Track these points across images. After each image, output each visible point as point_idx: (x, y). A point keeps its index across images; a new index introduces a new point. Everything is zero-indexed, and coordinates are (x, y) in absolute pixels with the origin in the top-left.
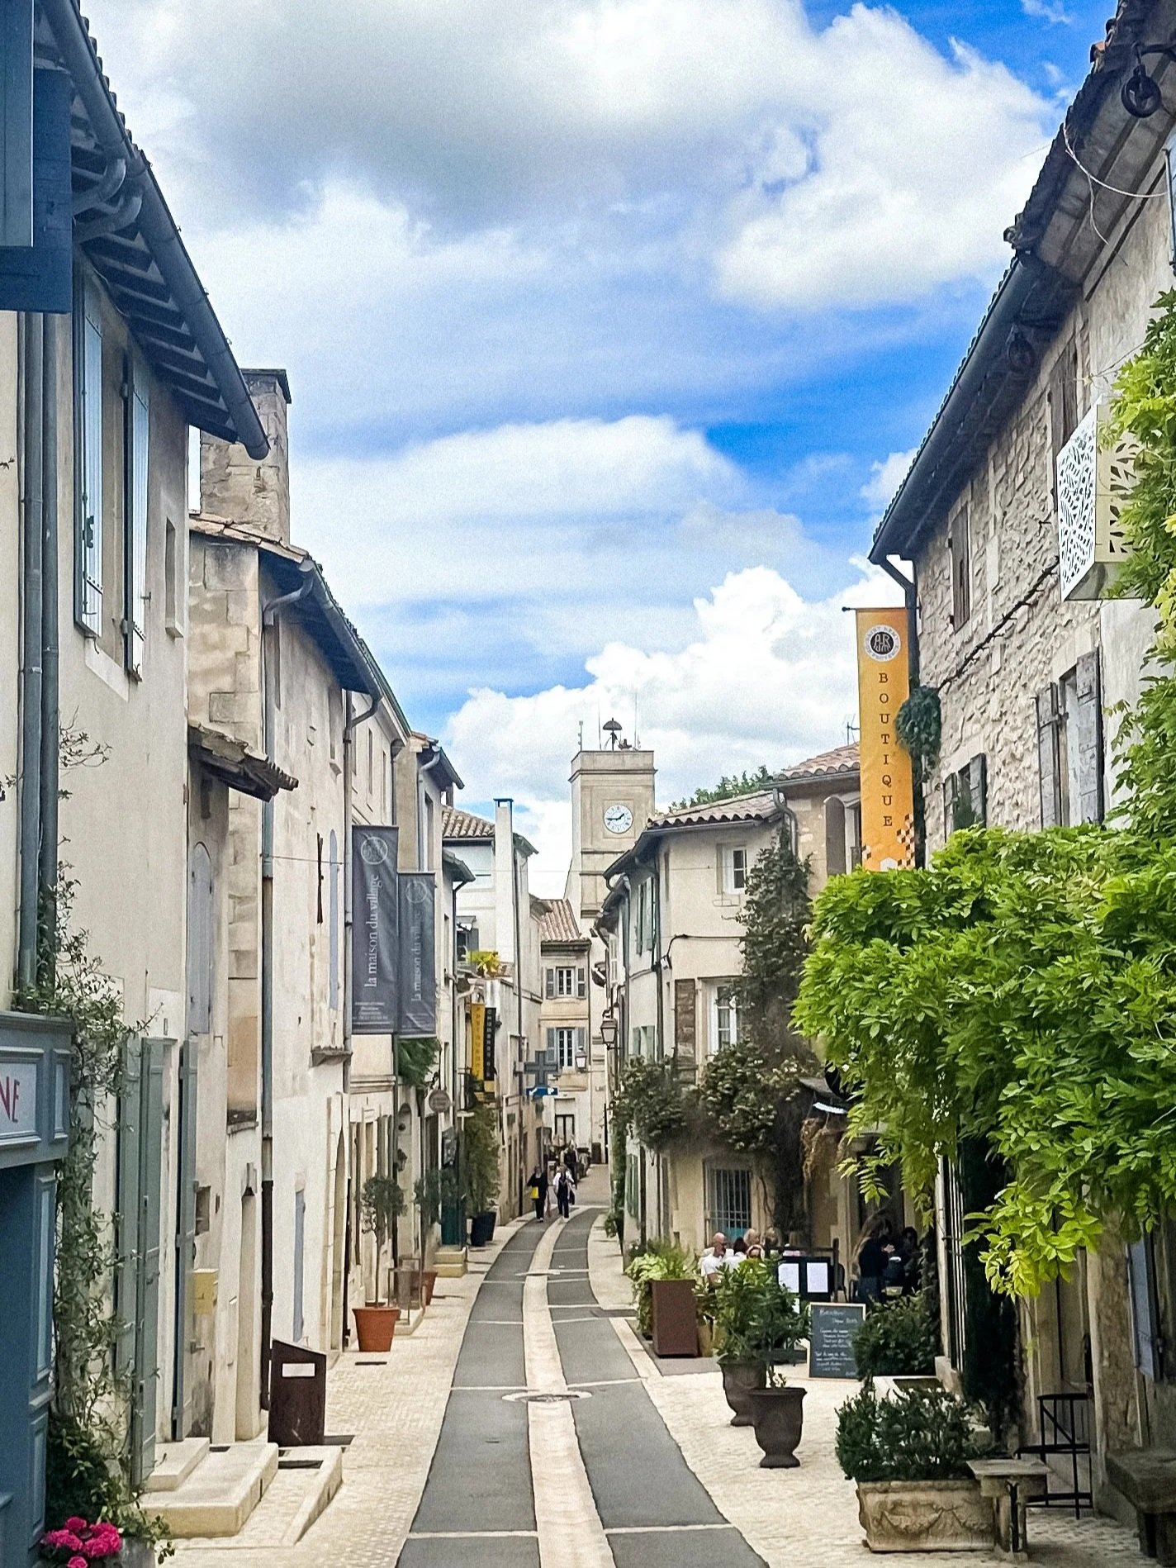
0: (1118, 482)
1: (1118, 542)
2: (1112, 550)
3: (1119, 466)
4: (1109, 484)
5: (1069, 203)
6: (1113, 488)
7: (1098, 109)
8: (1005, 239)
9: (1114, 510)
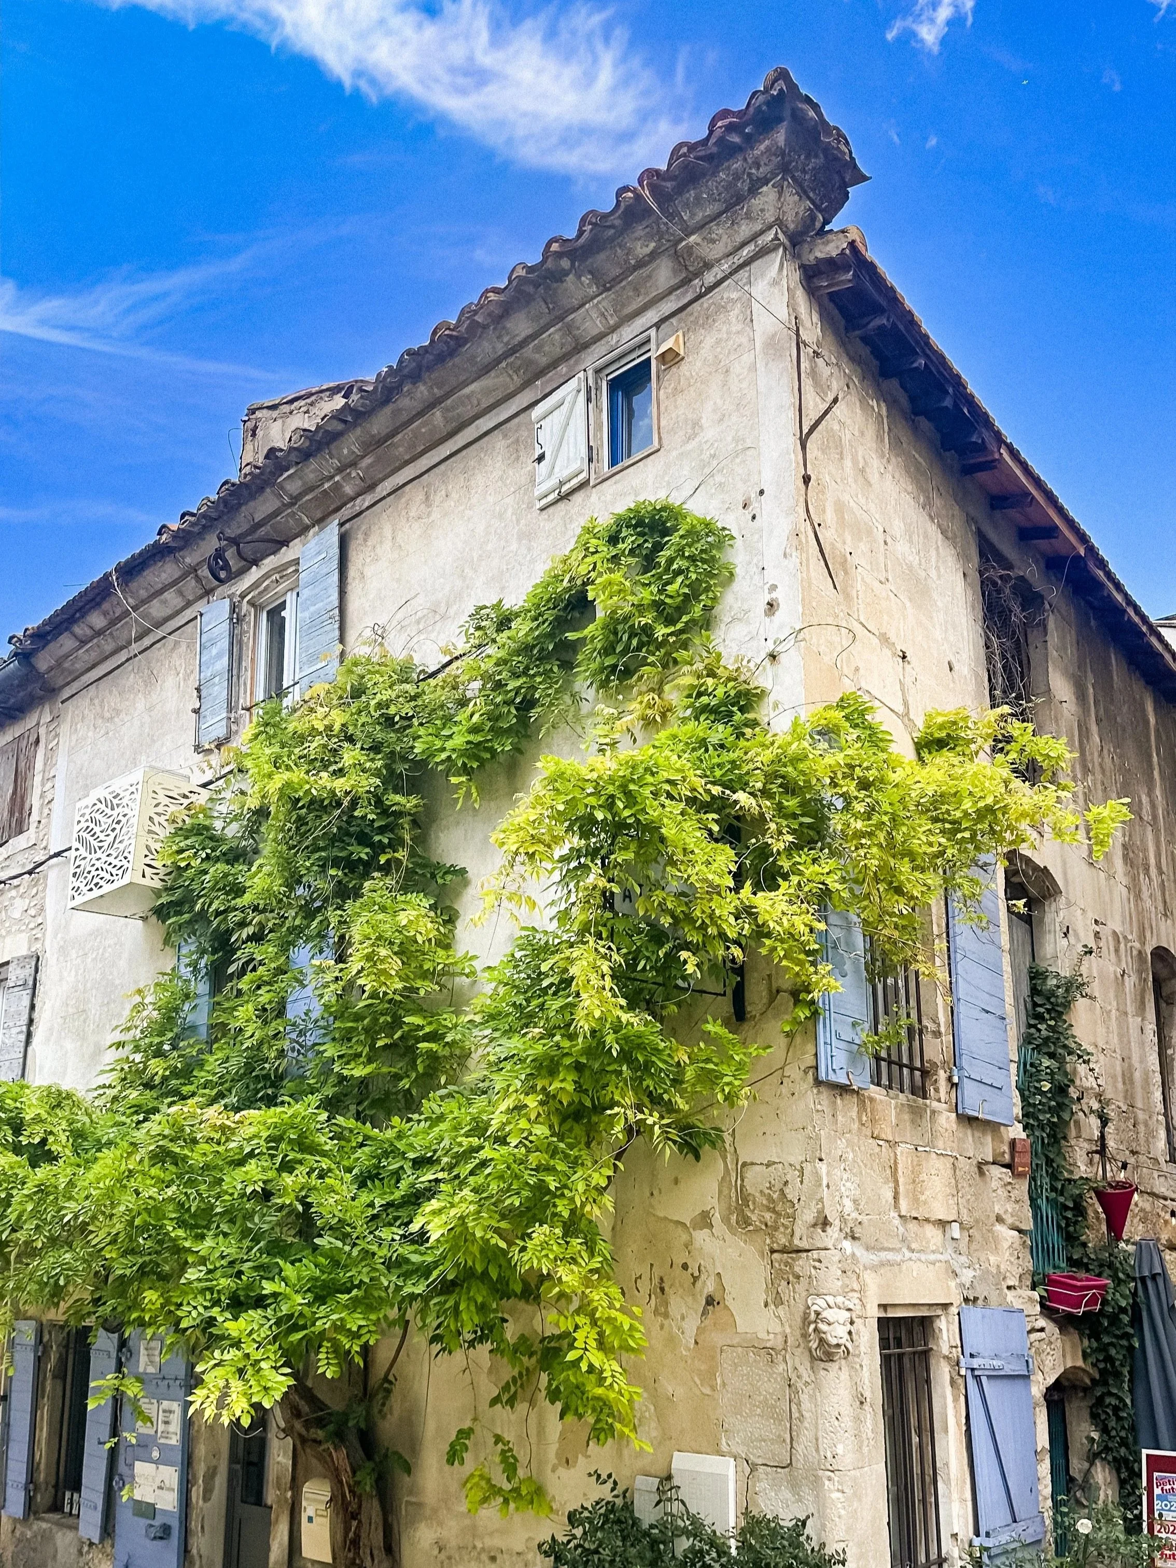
0: (153, 828)
1: (148, 871)
2: (144, 876)
3: (155, 817)
4: (147, 828)
5: (80, 629)
6: (150, 832)
7: (143, 570)
8: (10, 642)
9: (148, 847)
